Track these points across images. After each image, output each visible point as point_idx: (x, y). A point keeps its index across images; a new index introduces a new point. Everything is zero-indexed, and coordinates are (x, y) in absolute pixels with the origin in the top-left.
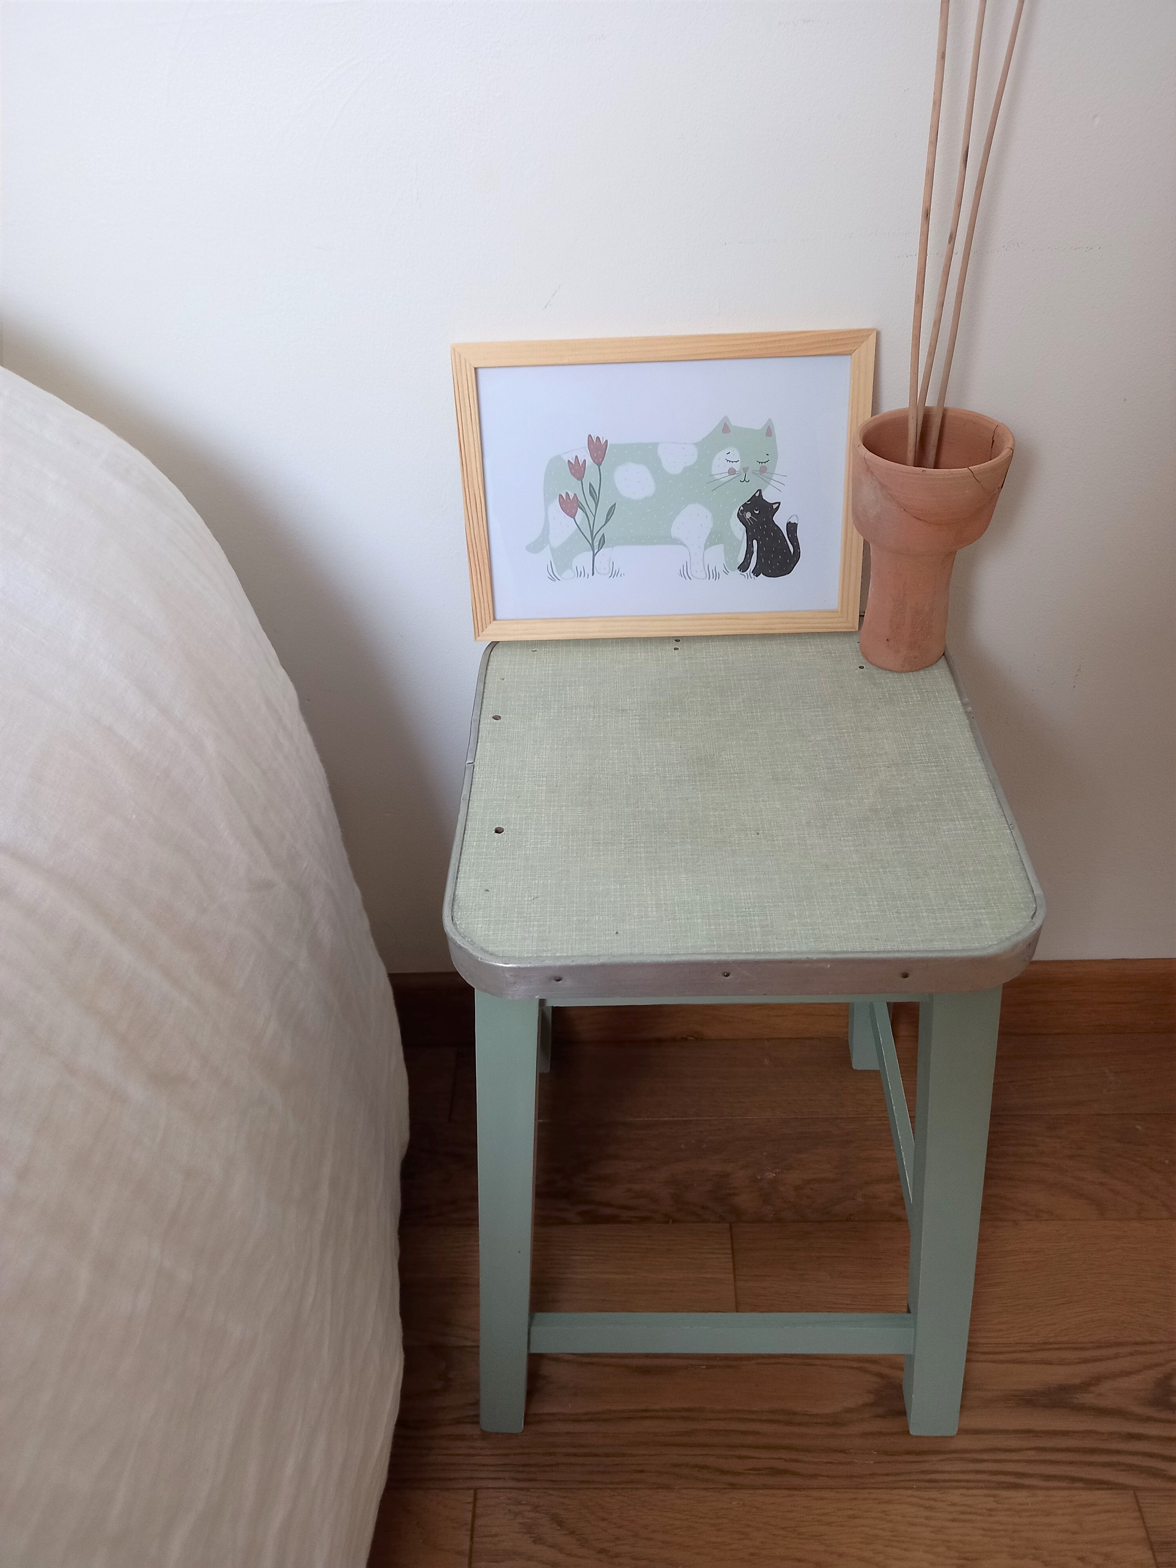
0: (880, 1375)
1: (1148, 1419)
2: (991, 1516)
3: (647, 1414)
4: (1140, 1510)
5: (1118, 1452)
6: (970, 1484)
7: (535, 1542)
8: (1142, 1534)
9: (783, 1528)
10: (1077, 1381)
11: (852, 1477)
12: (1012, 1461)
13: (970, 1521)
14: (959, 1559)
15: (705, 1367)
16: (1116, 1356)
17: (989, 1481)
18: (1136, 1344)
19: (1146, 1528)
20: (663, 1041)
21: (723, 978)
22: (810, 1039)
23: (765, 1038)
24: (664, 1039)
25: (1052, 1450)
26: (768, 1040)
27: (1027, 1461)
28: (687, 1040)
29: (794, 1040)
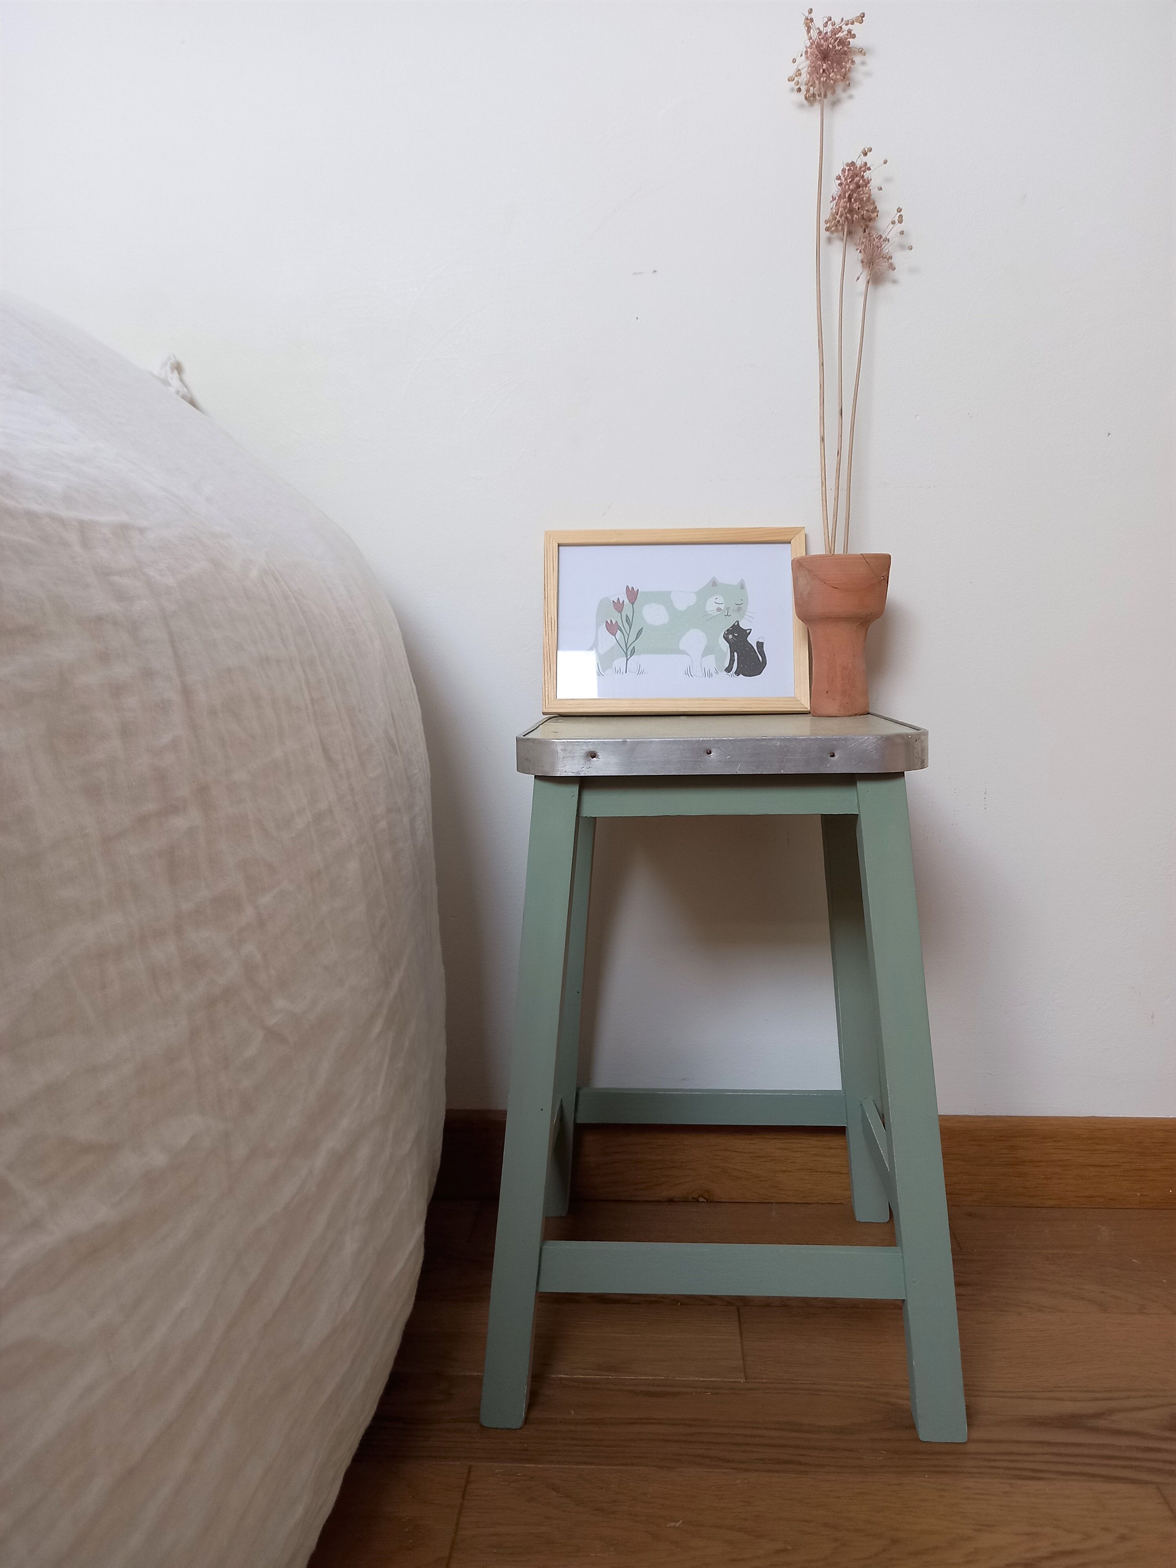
0: (888, 1403)
2: (1007, 1496)
4: (1164, 1498)
5: (1137, 1459)
6: (985, 1475)
8: (1167, 1513)
10: (1092, 1412)
11: (860, 1467)
12: (1026, 1461)
13: (986, 1500)
14: (976, 1525)
15: (710, 1393)
16: (1129, 1398)
17: (1004, 1474)
18: (1147, 1390)
19: (1172, 1510)
20: (675, 1202)
21: (707, 757)
22: (816, 1203)
23: (773, 1201)
24: (676, 1199)
25: (1067, 1455)
26: (776, 1203)
27: (1043, 1462)
28: (698, 1201)
29: (800, 1204)
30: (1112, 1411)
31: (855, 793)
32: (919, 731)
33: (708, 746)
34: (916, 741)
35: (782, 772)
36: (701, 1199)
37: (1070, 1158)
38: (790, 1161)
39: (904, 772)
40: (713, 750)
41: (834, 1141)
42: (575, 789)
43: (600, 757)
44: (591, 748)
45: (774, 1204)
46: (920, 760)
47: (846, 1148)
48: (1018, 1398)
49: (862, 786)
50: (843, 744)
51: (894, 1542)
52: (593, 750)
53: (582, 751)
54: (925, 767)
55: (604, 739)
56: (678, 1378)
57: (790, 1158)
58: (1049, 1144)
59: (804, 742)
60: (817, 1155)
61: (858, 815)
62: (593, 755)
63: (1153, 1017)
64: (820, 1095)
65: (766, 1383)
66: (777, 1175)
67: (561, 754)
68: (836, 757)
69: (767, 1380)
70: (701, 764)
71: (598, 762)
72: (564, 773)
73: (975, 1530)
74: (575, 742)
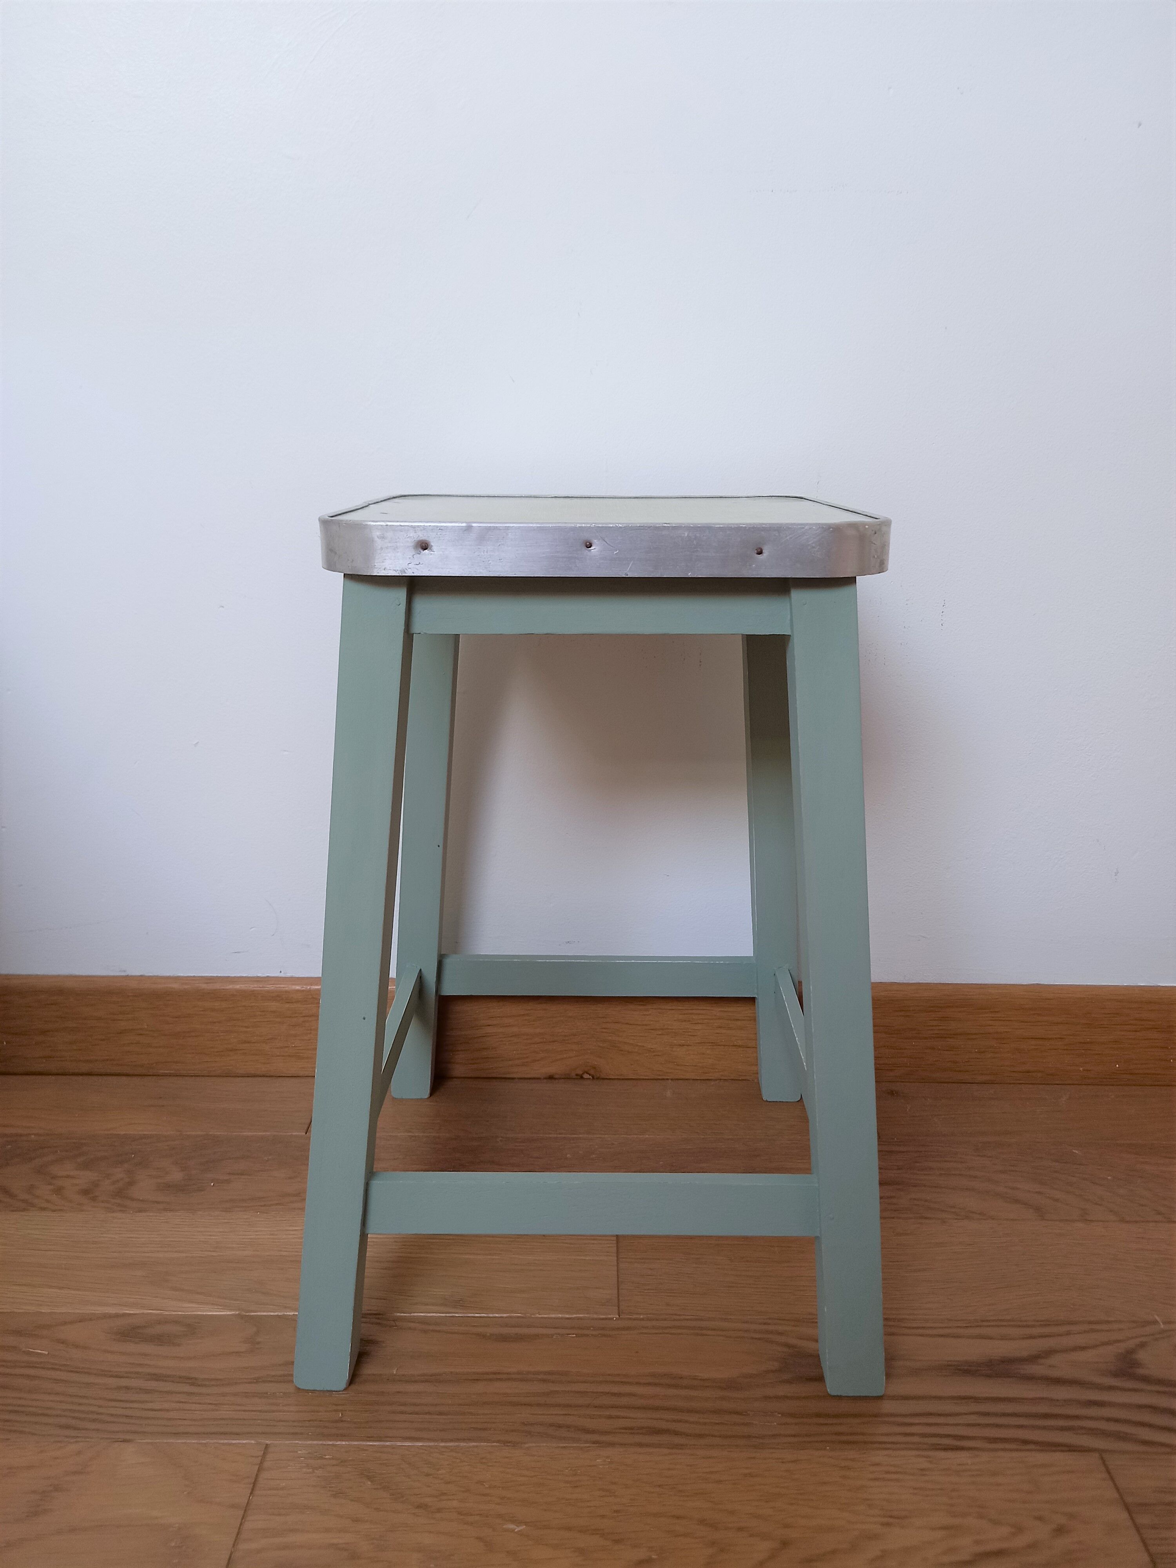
0: (787, 1345)
1: (1111, 1388)
2: (924, 1475)
3: (498, 1376)
4: (1109, 1472)
5: (1077, 1417)
6: (898, 1446)
7: (335, 1496)
8: (1112, 1494)
9: (659, 1486)
10: (1025, 1354)
11: (749, 1437)
12: (947, 1425)
13: (897, 1480)
14: (885, 1516)
15: (575, 1335)
16: (1068, 1333)
17: (920, 1443)
18: (1090, 1323)
19: (1118, 1489)
20: (555, 1079)
21: (586, 552)
22: (716, 1080)
23: (668, 1078)
24: (557, 1076)
25: (996, 1415)
26: (672, 1079)
27: (968, 1425)
28: (582, 1078)
29: (700, 1081)
30: (1050, 1353)
31: (789, 604)
32: (877, 520)
33: (587, 536)
34: (875, 533)
35: (690, 575)
36: (586, 1076)
37: (1009, 1030)
38: (690, 1034)
39: (856, 577)
40: (595, 542)
41: (742, 1011)
42: (401, 594)
43: (434, 548)
44: (422, 536)
45: (670, 1081)
46: (879, 560)
47: (754, 1019)
48: (942, 1336)
49: (798, 596)
50: (775, 535)
51: (785, 1544)
52: (424, 538)
53: (408, 539)
54: (884, 570)
55: (440, 522)
56: (538, 1315)
57: (690, 1031)
58: (987, 1015)
59: (721, 533)
60: (720, 1027)
61: (790, 635)
62: (424, 546)
63: (1116, 874)
64: (727, 962)
65: (642, 1319)
66: (674, 1049)
67: (379, 543)
68: (764, 555)
69: (645, 1316)
70: (577, 560)
71: (431, 556)
72: (384, 571)
73: (883, 1524)
74: (398, 526)
